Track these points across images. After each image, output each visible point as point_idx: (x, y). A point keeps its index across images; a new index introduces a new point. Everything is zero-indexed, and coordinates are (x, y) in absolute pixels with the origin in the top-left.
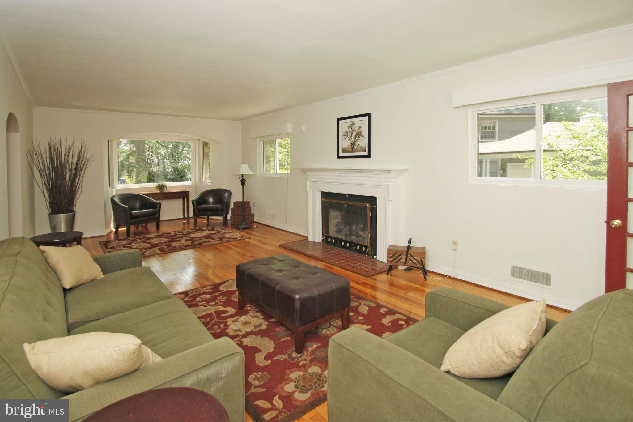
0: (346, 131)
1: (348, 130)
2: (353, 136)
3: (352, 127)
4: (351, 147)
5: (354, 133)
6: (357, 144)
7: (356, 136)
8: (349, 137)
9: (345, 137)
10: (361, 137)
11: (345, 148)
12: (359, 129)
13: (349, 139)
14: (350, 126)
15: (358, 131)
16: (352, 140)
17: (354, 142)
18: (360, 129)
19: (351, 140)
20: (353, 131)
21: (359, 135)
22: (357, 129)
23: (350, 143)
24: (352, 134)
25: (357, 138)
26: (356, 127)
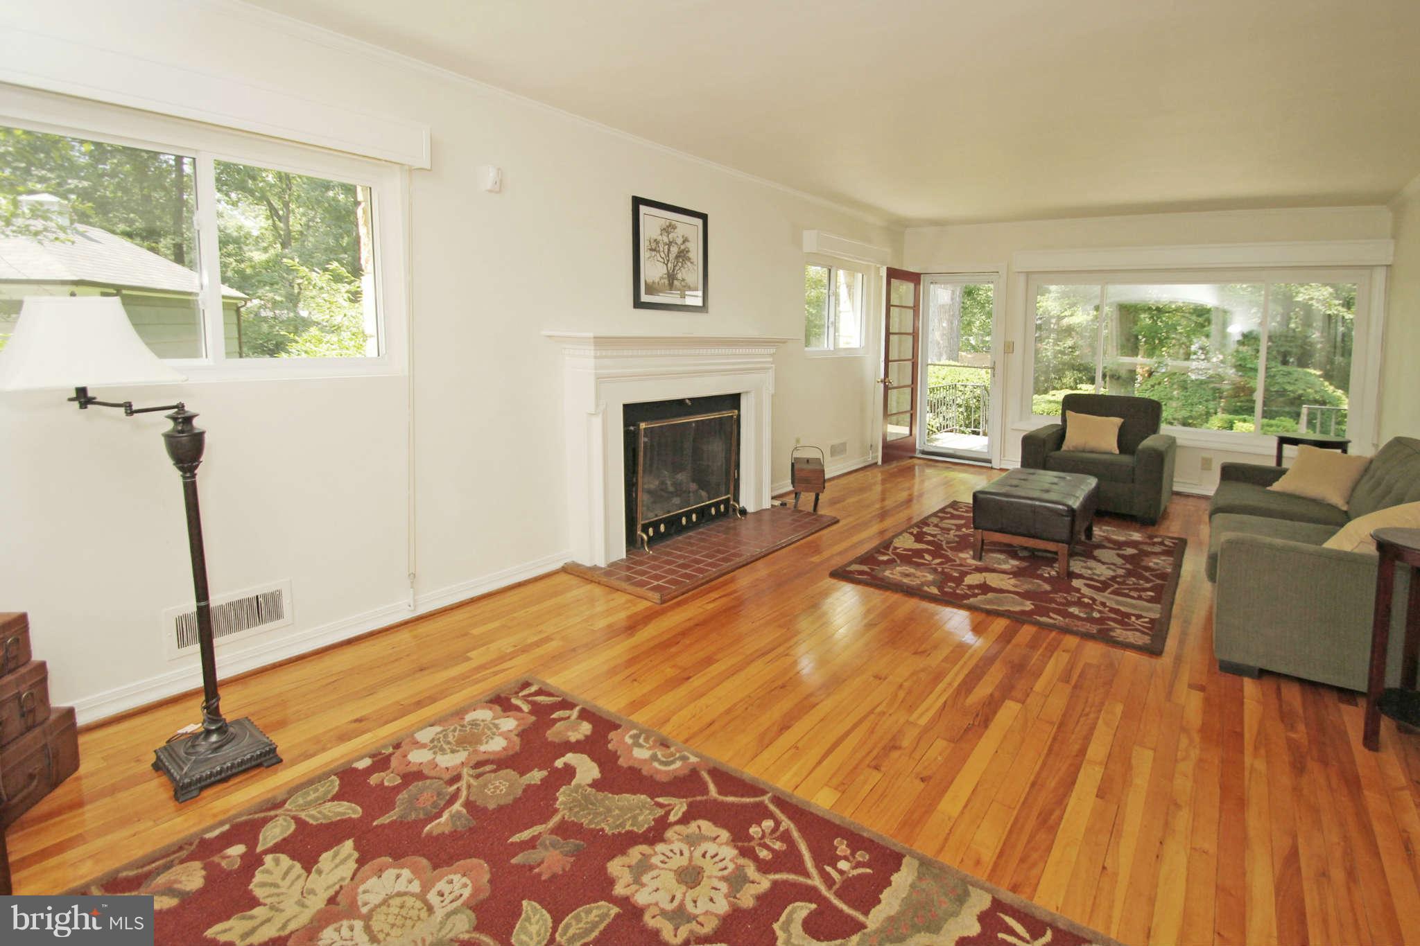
0: (655, 237)
1: (659, 238)
2: (672, 256)
3: (669, 233)
4: (667, 282)
5: (674, 250)
6: (679, 276)
7: (677, 257)
8: (663, 256)
9: (654, 253)
10: (689, 264)
11: (653, 282)
12: (684, 242)
13: (662, 260)
14: (664, 229)
15: (682, 247)
16: (669, 265)
17: (674, 270)
18: (687, 243)
19: (667, 265)
20: (671, 242)
21: (683, 255)
22: (680, 241)
23: (666, 272)
24: (669, 250)
25: (680, 264)
26: (678, 235)
